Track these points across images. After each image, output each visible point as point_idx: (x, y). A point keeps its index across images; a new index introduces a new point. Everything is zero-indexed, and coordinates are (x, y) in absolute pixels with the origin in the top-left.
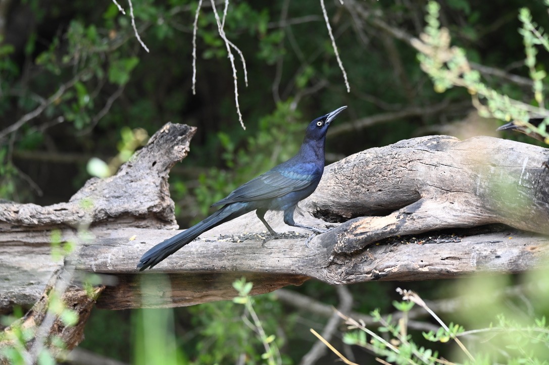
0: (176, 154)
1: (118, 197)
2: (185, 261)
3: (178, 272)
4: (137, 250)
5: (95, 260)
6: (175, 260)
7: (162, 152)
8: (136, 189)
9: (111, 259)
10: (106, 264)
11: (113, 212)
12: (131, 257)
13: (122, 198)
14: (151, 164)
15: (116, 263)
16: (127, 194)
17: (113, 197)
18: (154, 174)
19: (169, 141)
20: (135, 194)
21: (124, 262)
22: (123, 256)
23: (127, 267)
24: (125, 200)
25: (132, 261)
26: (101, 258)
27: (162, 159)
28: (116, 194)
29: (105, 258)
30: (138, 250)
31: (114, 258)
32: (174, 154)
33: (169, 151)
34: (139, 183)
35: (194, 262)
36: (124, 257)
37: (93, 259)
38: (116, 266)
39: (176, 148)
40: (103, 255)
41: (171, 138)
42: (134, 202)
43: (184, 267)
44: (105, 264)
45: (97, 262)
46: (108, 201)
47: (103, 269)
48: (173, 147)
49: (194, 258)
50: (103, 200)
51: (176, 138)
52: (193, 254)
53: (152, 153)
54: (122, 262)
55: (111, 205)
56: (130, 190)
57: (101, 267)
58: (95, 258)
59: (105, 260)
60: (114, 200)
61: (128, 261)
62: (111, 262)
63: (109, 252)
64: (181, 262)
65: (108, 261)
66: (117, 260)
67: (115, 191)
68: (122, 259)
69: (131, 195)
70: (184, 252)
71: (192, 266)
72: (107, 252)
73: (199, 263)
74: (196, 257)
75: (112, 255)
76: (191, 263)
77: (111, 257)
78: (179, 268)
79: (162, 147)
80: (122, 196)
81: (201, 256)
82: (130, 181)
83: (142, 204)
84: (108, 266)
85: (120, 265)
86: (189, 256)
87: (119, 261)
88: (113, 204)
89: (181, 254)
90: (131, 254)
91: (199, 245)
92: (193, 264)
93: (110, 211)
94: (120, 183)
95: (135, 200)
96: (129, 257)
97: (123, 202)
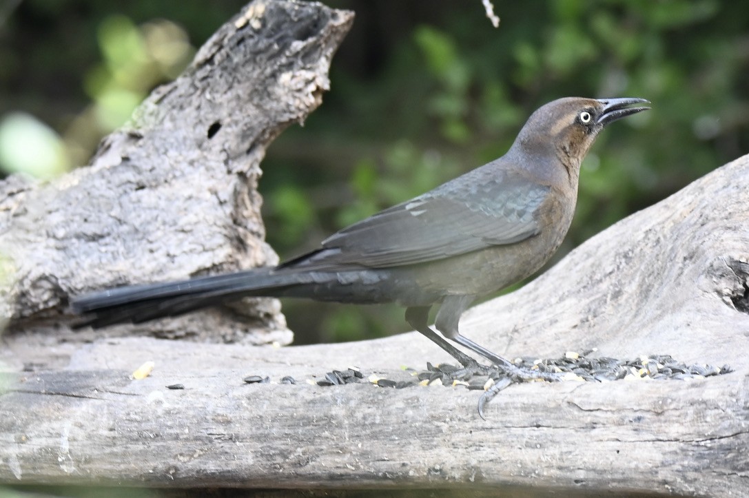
0: (284, 99)
1: (95, 238)
2: (312, 448)
3: (287, 484)
4: (154, 412)
5: (20, 442)
6: (279, 444)
7: (241, 90)
8: (155, 213)
9: (72, 440)
10: (56, 456)
11: (79, 286)
12: (135, 435)
13: (107, 240)
14: (204, 131)
15: (88, 451)
16: (125, 228)
17: (78, 237)
18: (213, 164)
19: (264, 56)
20: (151, 228)
21: (115, 450)
22: (111, 430)
23: (123, 467)
24: (119, 246)
25: (140, 447)
26: (39, 436)
27: (238, 116)
28: (90, 229)
29: (51, 435)
30: (160, 412)
31: (81, 434)
32: (278, 100)
33: (262, 90)
34: (164, 191)
35: (343, 451)
36: (112, 434)
37: (12, 437)
39: (285, 78)
40: (45, 426)
42: (148, 256)
43: (307, 469)
44: (51, 455)
45: (25, 449)
46: (64, 249)
47: (44, 472)
48: (274, 75)
49: (341, 438)
50: (47, 247)
52: (340, 426)
53: (208, 96)
54: (108, 450)
55: (72, 263)
56: (133, 214)
57: (38, 465)
58: (18, 434)
59: (51, 442)
60: (83, 246)
61: (127, 448)
62: (71, 448)
63: (64, 417)
64: (299, 450)
65: (61, 446)
66: (89, 442)
67: (85, 216)
68: (108, 440)
69: (136, 231)
70: (308, 418)
71: (333, 465)
72: (60, 418)
73: (357, 455)
74: (347, 434)
75: (76, 425)
76: (332, 453)
77: (70, 432)
78: (292, 471)
79: (239, 76)
80: (109, 234)
81: (364, 432)
82: (135, 186)
83: (173, 262)
84: (62, 463)
85: (102, 460)
86: (327, 433)
87: (99, 445)
88: (78, 260)
89: (298, 425)
90: (136, 424)
91: (360, 397)
92: (338, 459)
93: (68, 284)
94: (102, 192)
95: (150, 246)
96: (131, 434)
97: (113, 253)
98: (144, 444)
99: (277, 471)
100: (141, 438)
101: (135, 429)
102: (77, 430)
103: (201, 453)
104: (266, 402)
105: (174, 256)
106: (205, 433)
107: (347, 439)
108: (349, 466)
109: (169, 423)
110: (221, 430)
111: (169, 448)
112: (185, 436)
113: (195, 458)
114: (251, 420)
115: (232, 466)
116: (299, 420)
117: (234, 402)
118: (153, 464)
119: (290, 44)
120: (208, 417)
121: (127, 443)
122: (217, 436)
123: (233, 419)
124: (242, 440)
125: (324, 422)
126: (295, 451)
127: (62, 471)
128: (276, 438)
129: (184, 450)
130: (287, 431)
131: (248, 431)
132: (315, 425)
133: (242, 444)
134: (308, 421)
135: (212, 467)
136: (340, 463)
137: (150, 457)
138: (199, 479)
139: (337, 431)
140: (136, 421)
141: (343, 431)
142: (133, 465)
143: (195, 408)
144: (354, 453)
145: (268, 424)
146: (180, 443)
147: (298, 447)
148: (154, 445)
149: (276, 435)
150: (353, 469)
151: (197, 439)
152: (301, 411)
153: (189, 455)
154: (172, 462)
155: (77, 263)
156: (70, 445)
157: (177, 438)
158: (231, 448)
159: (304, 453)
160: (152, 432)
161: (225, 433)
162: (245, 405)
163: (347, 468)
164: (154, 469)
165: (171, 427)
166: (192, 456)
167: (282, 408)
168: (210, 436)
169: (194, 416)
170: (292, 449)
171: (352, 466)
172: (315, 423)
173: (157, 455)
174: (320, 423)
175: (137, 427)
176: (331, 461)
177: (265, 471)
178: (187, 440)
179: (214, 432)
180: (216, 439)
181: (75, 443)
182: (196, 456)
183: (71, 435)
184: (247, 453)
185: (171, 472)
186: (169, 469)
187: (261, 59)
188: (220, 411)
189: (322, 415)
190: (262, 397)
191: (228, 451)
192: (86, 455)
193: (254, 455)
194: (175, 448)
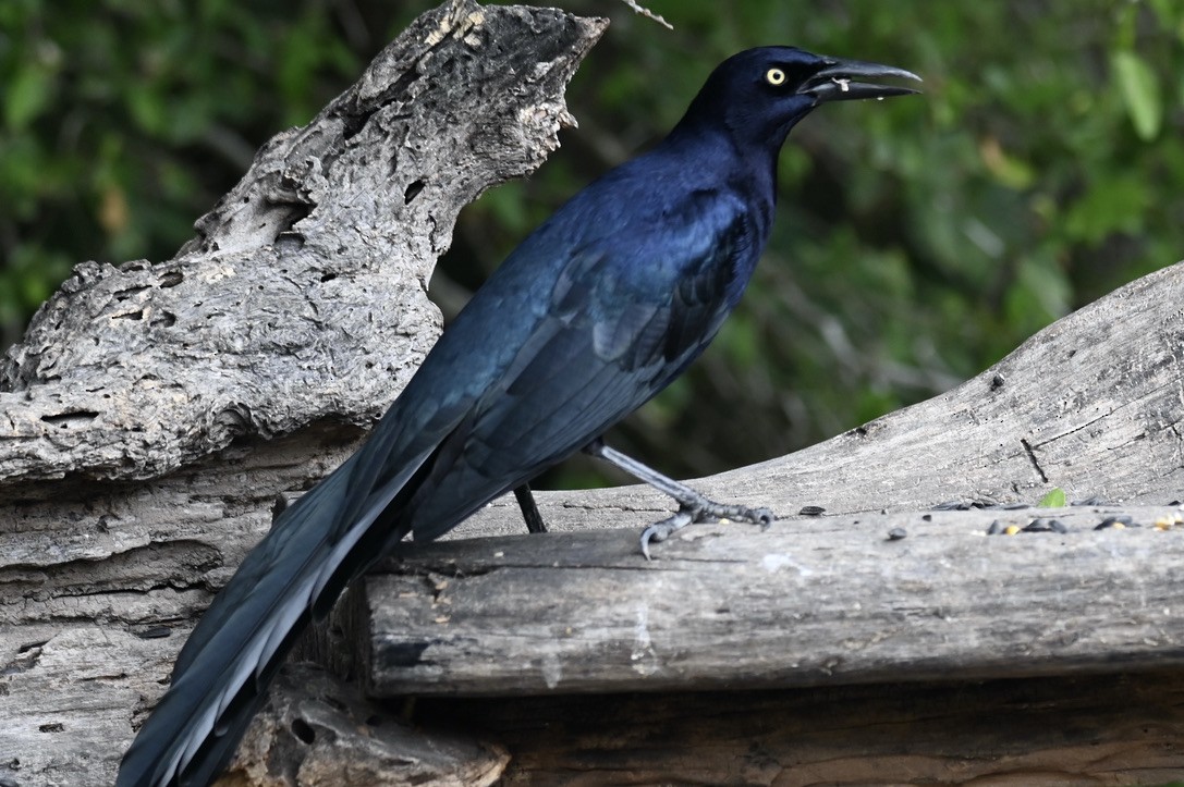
0: (524, 143)
1: (290, 350)
2: (1082, 619)
3: (1046, 669)
4: (791, 584)
5: (563, 636)
6: (1019, 617)
7: (460, 135)
8: (366, 311)
9: (654, 628)
10: (630, 653)
12: (769, 616)
13: (308, 352)
14: (398, 192)
15: (684, 644)
16: (330, 334)
17: (265, 349)
18: (417, 239)
19: (495, 85)
20: (365, 332)
21: (732, 639)
22: (720, 611)
23: (743, 661)
24: (325, 360)
25: (777, 632)
26: (594, 626)
27: (451, 171)
28: (283, 337)
29: (616, 625)
30: (801, 583)
31: (669, 620)
32: (515, 145)
33: (495, 129)
34: (364, 278)
35: (1139, 621)
36: (725, 617)
37: (545, 630)
38: (681, 657)
39: (525, 114)
40: (602, 611)
41: (505, 69)
42: (364, 372)
43: (1076, 648)
44: (620, 652)
45: (571, 646)
46: (252, 367)
47: (603, 676)
48: (512, 112)
49: (1135, 603)
50: (224, 365)
51: (526, 70)
52: (1129, 586)
53: (408, 144)
54: (720, 640)
55: (267, 387)
56: (337, 315)
57: (593, 666)
58: (555, 625)
59: (618, 633)
60: (279, 362)
61: (754, 635)
62: (654, 639)
63: (630, 597)
64: (1060, 624)
65: (636, 638)
66: (684, 630)
67: (270, 320)
68: (719, 625)
69: (347, 336)
70: (1070, 579)
71: (1119, 641)
72: (624, 599)
73: (1162, 625)
74: (1143, 598)
75: (656, 607)
76: (1117, 625)
77: (649, 619)
78: (1048, 652)
79: (457, 114)
80: (308, 345)
81: (1172, 593)
82: (321, 275)
83: (395, 379)
84: (638, 661)
85: (708, 653)
86: (1107, 598)
87: (702, 634)
88: (275, 382)
89: (1054, 589)
90: (765, 601)
91: (1148, 545)
92: (1129, 632)
93: (262, 417)
94: (280, 285)
95: (366, 357)
96: (761, 616)
97: (319, 370)
98: (783, 628)
99: (1020, 654)
100: (779, 620)
101: (767, 609)
102: (660, 616)
103: (885, 636)
104: (984, 560)
105: (398, 369)
106: (888, 608)
107: (1144, 604)
108: (1147, 641)
109: (824, 597)
110: (917, 602)
111: (827, 632)
112: (856, 614)
113: (874, 644)
114: (966, 586)
115: (941, 650)
116: (1054, 582)
117: (925, 564)
118: (798, 656)
119: (533, 67)
120: (890, 586)
121: (753, 628)
122: (912, 612)
123: (935, 587)
124: (957, 613)
125: (1099, 583)
126: (1053, 626)
127: (636, 672)
128: (1017, 609)
129: (853, 633)
130: (1034, 598)
131: (965, 601)
132: (1084, 588)
133: (956, 620)
134: (1072, 583)
135: (904, 653)
136: (1127, 637)
137: (794, 646)
138: (876, 673)
139: (1125, 593)
140: (763, 597)
141: (1136, 593)
142: (762, 659)
143: (860, 575)
144: (1158, 622)
145: (998, 590)
146: (847, 624)
147: (1056, 619)
148: (800, 629)
149: (1015, 604)
150: (1155, 644)
151: (875, 616)
152: (1053, 570)
153: (862, 640)
154: (833, 650)
155: (275, 386)
156: (651, 636)
157: (841, 617)
158: (936, 627)
159: (1069, 627)
160: (796, 611)
161: (926, 606)
162: (948, 566)
163: (1144, 643)
164: (801, 662)
165: (828, 603)
166: (870, 640)
167: (1015, 566)
168: (900, 612)
169: (864, 586)
170: (1047, 622)
171: (1155, 640)
172: (1084, 585)
173: (804, 643)
174: (1094, 584)
175: (769, 606)
176: (1118, 636)
177: (1000, 655)
178: (859, 618)
179: (906, 605)
180: (910, 614)
181: (660, 633)
182: (875, 640)
183: (651, 623)
184: (966, 632)
185: (830, 665)
186: (828, 660)
187: (490, 90)
188: (905, 576)
189: (1093, 573)
190: (972, 554)
191: (933, 630)
192: (679, 648)
193: (977, 634)
194: (838, 631)
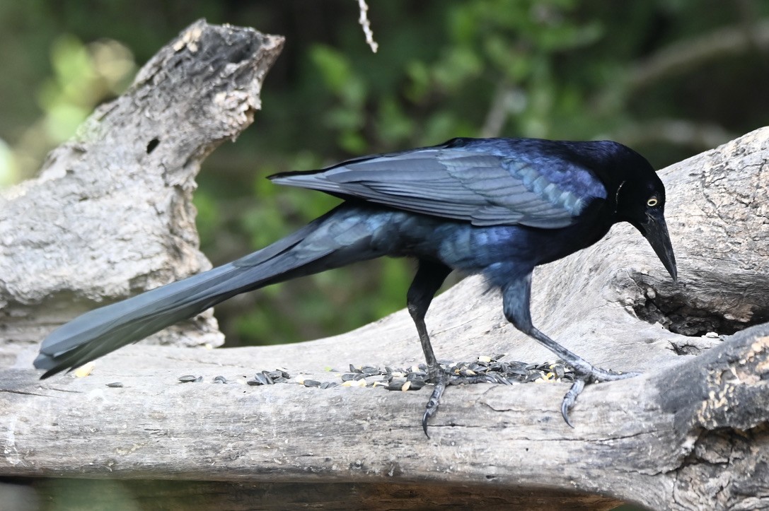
0: (219, 117)
1: (41, 245)
2: (242, 443)
3: (219, 477)
4: (95, 408)
6: (211, 440)
7: (178, 109)
8: (97, 222)
9: (18, 434)
11: (25, 290)
12: (77, 429)
13: (52, 247)
14: (143, 146)
15: (32, 445)
16: (68, 236)
17: (25, 244)
18: (151, 177)
19: (200, 78)
20: (93, 236)
21: (57, 443)
22: (55, 425)
23: (65, 459)
24: (63, 254)
25: (81, 441)
27: (175, 133)
28: (36, 237)
30: (100, 408)
31: (26, 429)
32: (213, 118)
33: (198, 109)
34: (105, 202)
35: (271, 446)
36: (56, 428)
38: (32, 454)
39: (219, 98)
41: (206, 67)
42: (90, 262)
43: (237, 463)
46: (11, 255)
48: (209, 96)
49: (269, 434)
51: (219, 68)
52: (268, 423)
53: (148, 114)
54: (51, 444)
55: (19, 268)
56: (77, 224)
60: (30, 252)
61: (69, 441)
62: (17, 441)
63: (10, 412)
64: (230, 445)
65: (7, 439)
66: (34, 436)
67: (32, 225)
68: (51, 434)
69: (79, 239)
70: (239, 415)
71: (262, 460)
72: (7, 413)
73: (284, 451)
74: (274, 431)
75: (21, 419)
76: (260, 448)
77: (16, 427)
78: (224, 464)
79: (176, 96)
80: (53, 242)
81: (290, 429)
82: (78, 198)
83: (113, 269)
84: (8, 455)
85: (45, 452)
86: (256, 430)
87: (43, 439)
88: (25, 266)
89: (229, 422)
90: (77, 419)
91: (287, 396)
92: (266, 454)
93: (15, 288)
94: (48, 203)
95: (92, 253)
96: (73, 429)
97: (57, 260)
98: (85, 438)
99: (209, 464)
100: (81, 433)
101: (77, 424)
102: (23, 425)
103: (139, 447)
104: (200, 400)
105: (115, 263)
106: (142, 429)
107: (275, 435)
108: (276, 461)
109: (108, 419)
110: (157, 426)
111: (108, 442)
112: (123, 431)
113: (133, 452)
114: (185, 417)
115: (167, 460)
116: (230, 417)
117: (169, 400)
118: (93, 457)
119: (225, 67)
120: (145, 414)
121: (69, 437)
122: (153, 432)
123: (169, 416)
124: (177, 435)
125: (253, 419)
126: (226, 446)
127: (7, 462)
128: (209, 434)
129: (122, 444)
130: (218, 427)
131: (182, 427)
132: (246, 422)
133: (176, 439)
134: (239, 419)
135: (148, 460)
136: (266, 458)
137: (90, 451)
138: (136, 472)
139: (265, 427)
140: (78, 416)
141: (271, 427)
142: (74, 458)
143: (132, 405)
144: (281, 448)
145: (200, 420)
146: (119, 438)
147: (229, 442)
148: (94, 439)
149: (208, 431)
150: (280, 463)
151: (134, 434)
152: (232, 409)
153: (126, 449)
154: (111, 455)
155: (24, 269)
156: (16, 439)
157: (115, 433)
158: (166, 443)
159: (234, 448)
160: (92, 427)
161: (161, 429)
162: (180, 402)
163: (274, 462)
164: (95, 461)
165: (110, 423)
166: (130, 450)
167: (214, 405)
168: (147, 431)
169: (132, 413)
170: (223, 444)
171: (280, 460)
172: (245, 420)
173: (97, 449)
174: (251, 420)
175: (78, 423)
176: (260, 456)
177: (198, 465)
178: (125, 434)
179: (151, 427)
180: (153, 434)
181: (21, 437)
182: (133, 449)
183: (17, 429)
184: (181, 448)
185: (110, 465)
186: (108, 462)
187: (197, 80)
188: (156, 408)
189: (251, 413)
190: (196, 395)
191: (164, 445)
192: (30, 448)
193: (187, 449)
194: (114, 442)
